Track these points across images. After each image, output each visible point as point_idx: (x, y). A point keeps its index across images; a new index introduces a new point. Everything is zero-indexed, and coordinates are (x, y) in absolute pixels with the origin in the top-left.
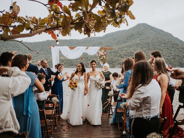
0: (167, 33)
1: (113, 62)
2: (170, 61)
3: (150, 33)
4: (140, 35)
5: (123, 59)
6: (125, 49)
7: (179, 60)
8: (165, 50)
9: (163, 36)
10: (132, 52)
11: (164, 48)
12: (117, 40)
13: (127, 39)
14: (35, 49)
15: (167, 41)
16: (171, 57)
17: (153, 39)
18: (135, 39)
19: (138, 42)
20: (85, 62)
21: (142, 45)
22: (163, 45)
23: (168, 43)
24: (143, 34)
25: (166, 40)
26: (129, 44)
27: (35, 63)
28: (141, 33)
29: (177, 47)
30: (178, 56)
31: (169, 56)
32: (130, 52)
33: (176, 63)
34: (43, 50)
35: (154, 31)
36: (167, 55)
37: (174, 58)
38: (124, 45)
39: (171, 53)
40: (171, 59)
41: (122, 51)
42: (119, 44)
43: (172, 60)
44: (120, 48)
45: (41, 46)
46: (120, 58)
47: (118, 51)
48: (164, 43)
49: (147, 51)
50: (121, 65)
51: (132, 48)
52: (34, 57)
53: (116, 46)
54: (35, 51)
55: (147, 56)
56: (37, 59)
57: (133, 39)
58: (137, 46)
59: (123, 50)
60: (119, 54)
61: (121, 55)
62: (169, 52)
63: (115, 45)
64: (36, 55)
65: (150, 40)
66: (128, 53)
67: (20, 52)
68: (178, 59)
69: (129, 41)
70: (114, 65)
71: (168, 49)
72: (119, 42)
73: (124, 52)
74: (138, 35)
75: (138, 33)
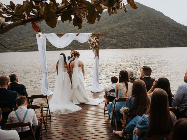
0: (158, 12)
1: (104, 43)
2: (161, 41)
3: (141, 12)
4: (131, 14)
5: (113, 40)
6: (116, 29)
7: (170, 40)
8: (156, 30)
9: (154, 15)
10: (123, 33)
11: (155, 28)
12: (107, 21)
13: (118, 18)
14: (21, 32)
15: (158, 21)
16: (162, 37)
17: (145, 18)
18: (126, 18)
19: (129, 22)
20: (75, 44)
21: (133, 24)
22: (154, 24)
23: (159, 23)
24: (133, 13)
25: (157, 19)
26: (120, 23)
27: (22, 47)
28: (132, 12)
29: (168, 27)
30: (168, 35)
31: (160, 36)
32: (121, 33)
33: (167, 43)
34: (30, 33)
35: (145, 10)
36: (158, 35)
37: (165, 38)
38: (115, 25)
39: (162, 33)
40: (162, 38)
41: (112, 32)
42: (110, 24)
43: (163, 40)
44: (110, 29)
45: (27, 28)
46: (111, 39)
47: (109, 31)
48: (155, 23)
49: (138, 31)
50: (112, 46)
51: (123, 28)
52: (20, 40)
53: (107, 27)
54: (22, 34)
55: (138, 36)
56: (24, 42)
57: (123, 18)
58: (128, 26)
59: (114, 31)
60: (110, 35)
61: (112, 36)
62: (160, 32)
63: (106, 25)
64: (23, 38)
65: (141, 19)
66: (119, 34)
67: (5, 34)
68: (169, 38)
69: (120, 20)
70: (105, 46)
71: (159, 28)
72: (109, 22)
73: (115, 33)
74: (129, 15)
75: (129, 13)
